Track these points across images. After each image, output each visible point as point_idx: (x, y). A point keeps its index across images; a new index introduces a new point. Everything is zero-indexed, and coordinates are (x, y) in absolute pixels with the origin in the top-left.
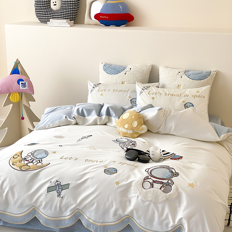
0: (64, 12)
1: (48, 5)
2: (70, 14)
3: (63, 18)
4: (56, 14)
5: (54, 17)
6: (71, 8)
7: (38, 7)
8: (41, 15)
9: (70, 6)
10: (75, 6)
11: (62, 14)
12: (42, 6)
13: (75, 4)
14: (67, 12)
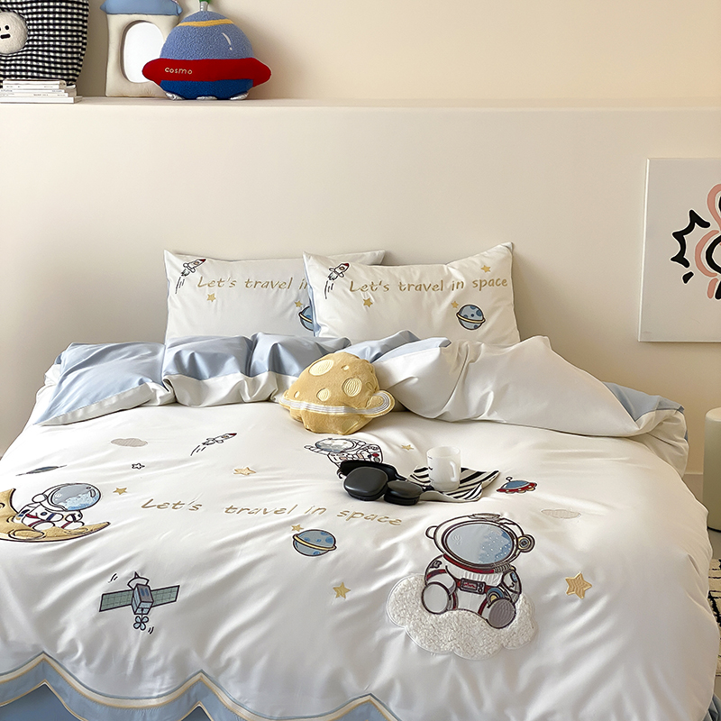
0: (40, 58)
6: (63, 44)
9: (58, 38)
10: (75, 39)
11: (32, 66)
13: (75, 31)
14: (49, 57)
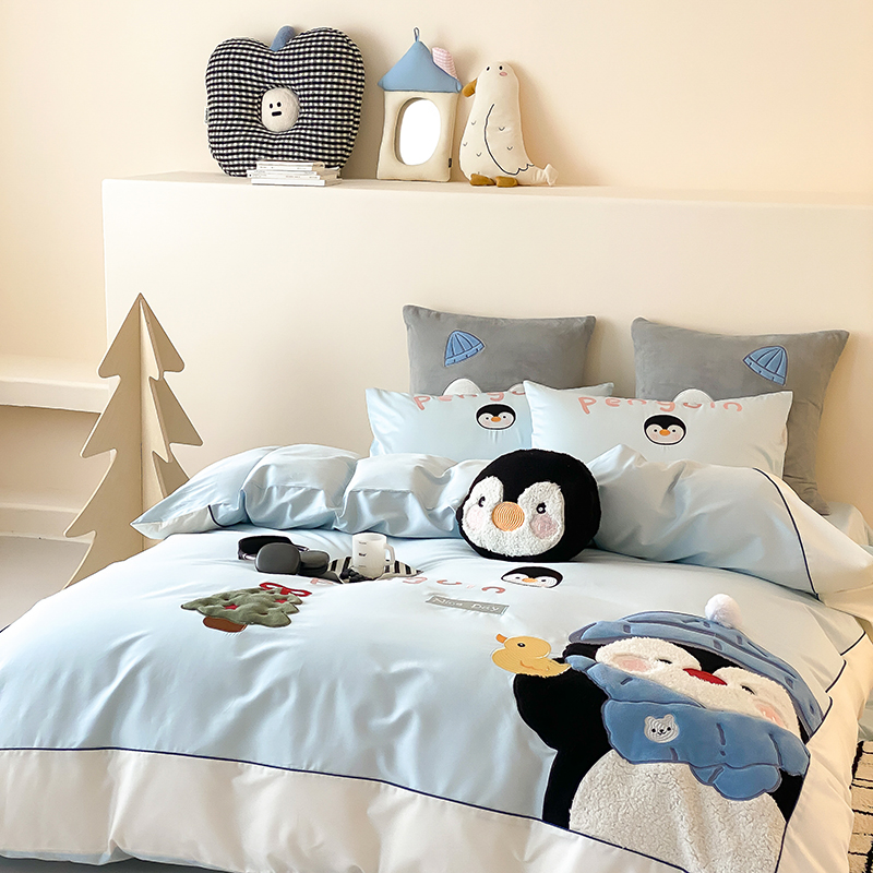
0: (308, 138)
1: (253, 115)
4: (278, 144)
5: (272, 156)
7: (219, 122)
8: (227, 148)
9: (327, 117)
10: (346, 117)
12: (233, 119)
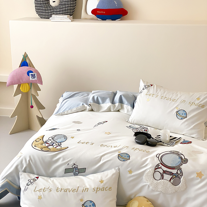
0: (63, 8)
1: (47, 2)
2: (68, 10)
3: (62, 14)
4: (55, 10)
5: (53, 13)
6: (70, 4)
7: (38, 4)
8: (41, 11)
9: (68, 2)
10: (73, 3)
11: (61, 10)
12: (42, 3)
14: (66, 8)
